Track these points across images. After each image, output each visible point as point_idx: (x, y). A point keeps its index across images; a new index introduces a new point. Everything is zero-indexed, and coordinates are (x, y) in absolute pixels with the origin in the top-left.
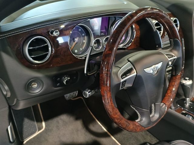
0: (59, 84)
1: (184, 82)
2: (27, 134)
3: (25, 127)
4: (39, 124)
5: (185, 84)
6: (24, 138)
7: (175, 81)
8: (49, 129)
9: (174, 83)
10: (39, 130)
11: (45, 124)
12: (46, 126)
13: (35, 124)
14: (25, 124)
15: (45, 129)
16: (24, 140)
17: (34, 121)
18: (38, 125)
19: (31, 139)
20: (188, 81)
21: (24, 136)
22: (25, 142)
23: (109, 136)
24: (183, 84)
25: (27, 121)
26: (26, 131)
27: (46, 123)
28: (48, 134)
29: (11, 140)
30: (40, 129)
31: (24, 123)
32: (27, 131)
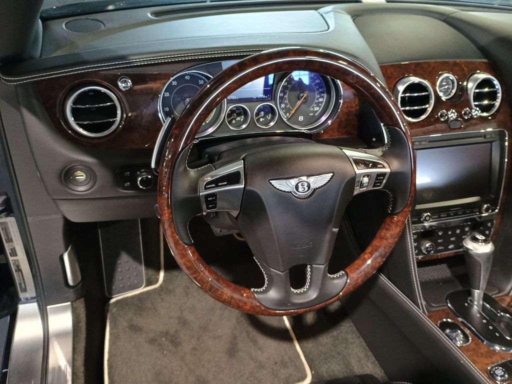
0: (129, 183)
1: (470, 245)
2: (121, 286)
3: (119, 270)
4: (151, 272)
5: (470, 252)
6: (114, 292)
7: (387, 227)
8: (167, 289)
9: (384, 231)
10: (147, 285)
11: (164, 277)
12: (164, 281)
13: (142, 270)
14: (120, 264)
15: (161, 286)
16: (114, 296)
17: (141, 263)
18: (147, 274)
19: (127, 298)
20: (480, 244)
21: (114, 288)
22: (113, 301)
23: (291, 340)
24: (468, 249)
25: (126, 260)
26: (120, 278)
27: (168, 274)
28: (162, 297)
29: (71, 282)
30: (149, 283)
31: (119, 262)
32: (122, 279)
